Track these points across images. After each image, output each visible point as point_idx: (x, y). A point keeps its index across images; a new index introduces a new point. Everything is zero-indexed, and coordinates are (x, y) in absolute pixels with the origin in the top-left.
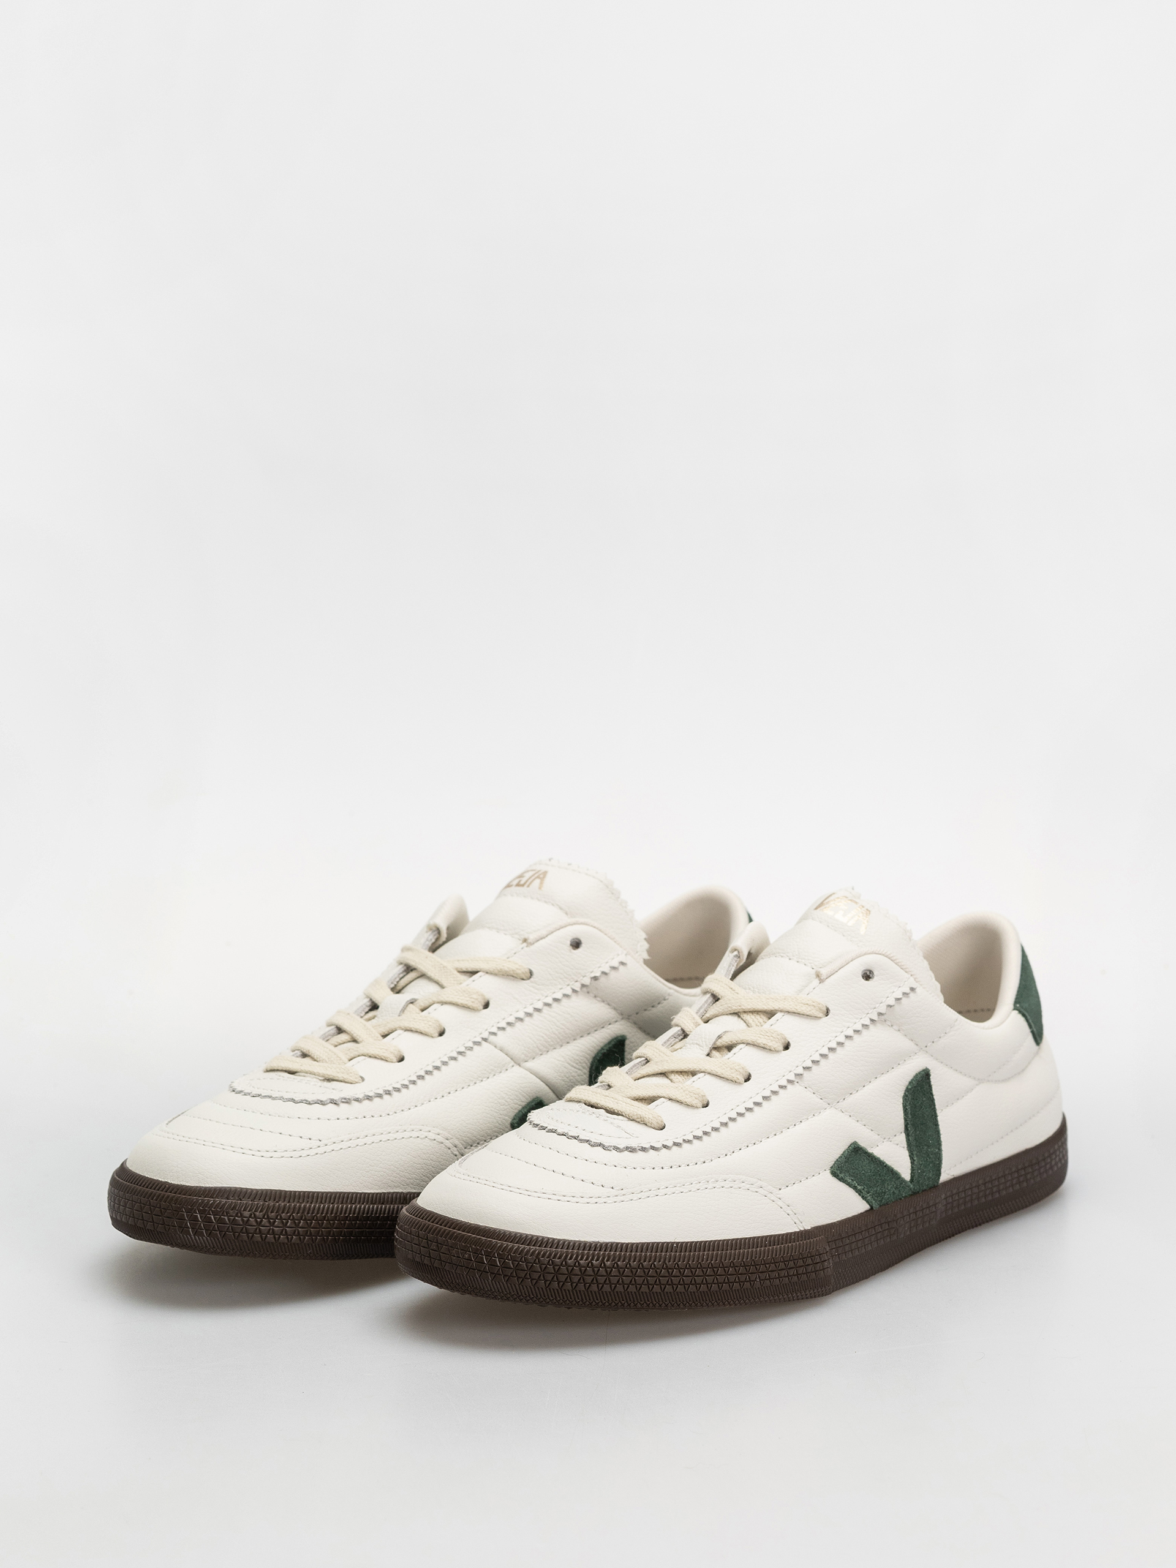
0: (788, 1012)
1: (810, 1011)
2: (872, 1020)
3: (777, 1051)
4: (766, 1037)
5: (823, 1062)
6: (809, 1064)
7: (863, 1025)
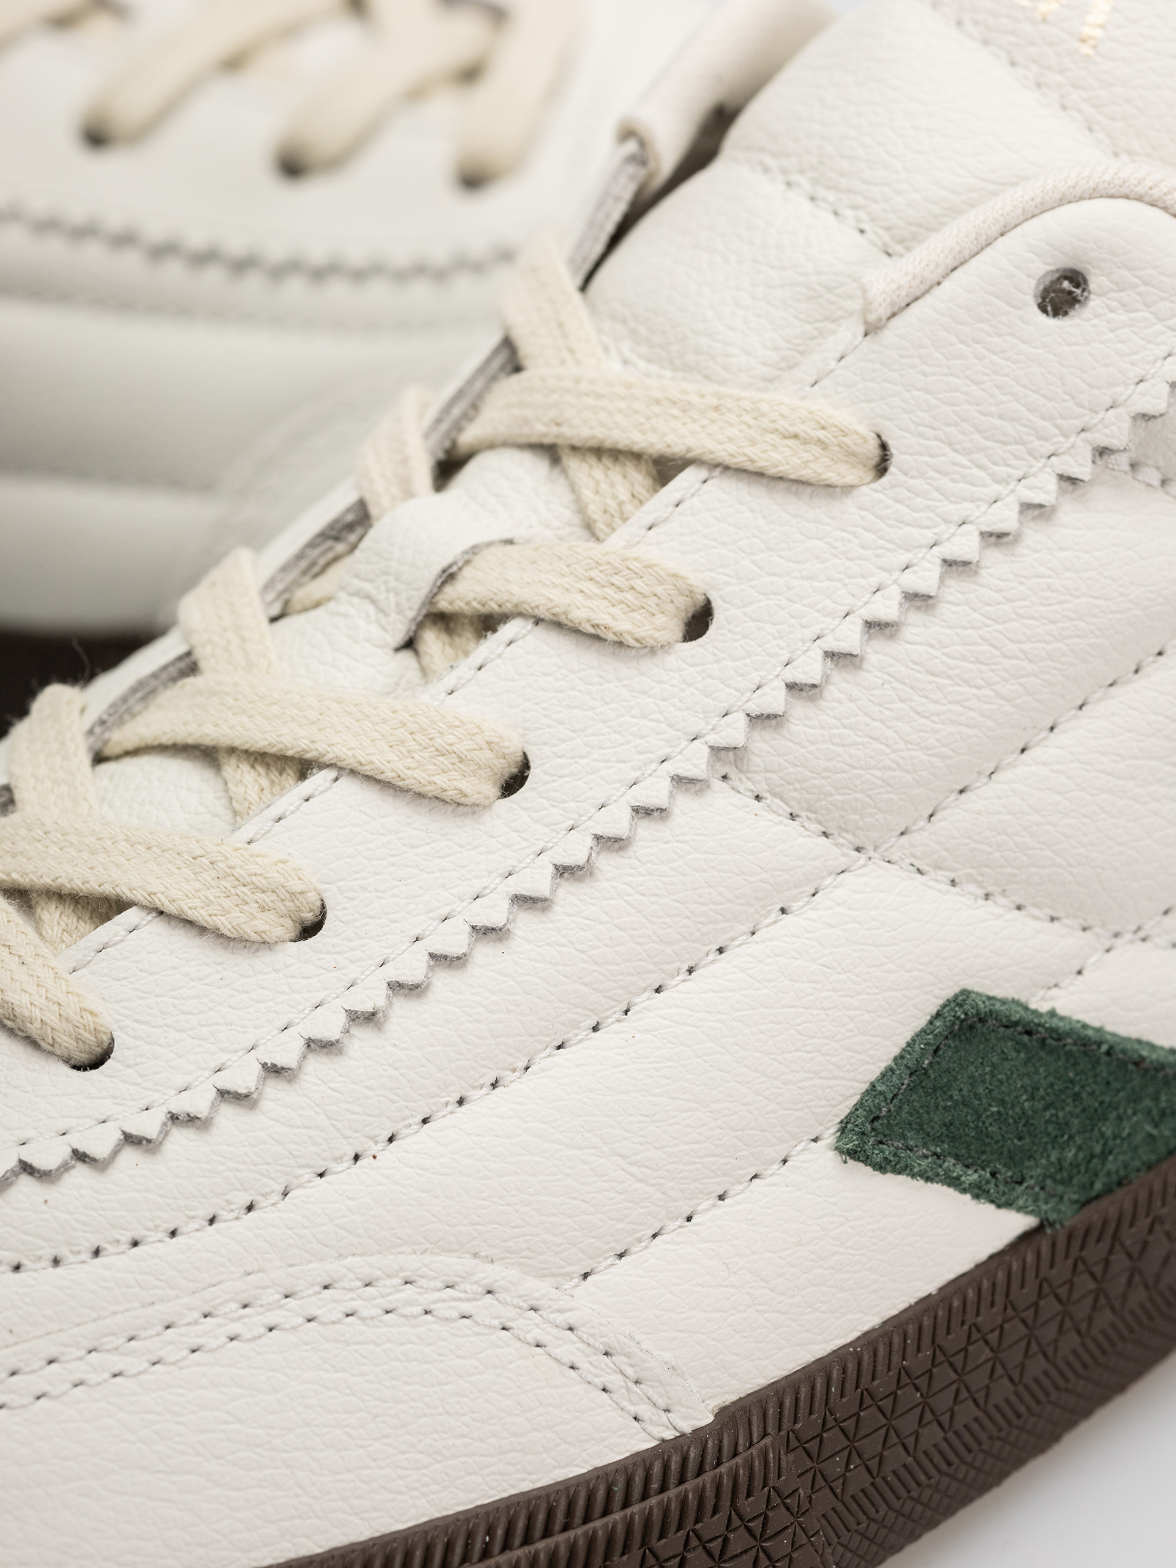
0: (727, 468)
1: (806, 464)
2: (1069, 481)
3: (651, 650)
4: (610, 591)
5: (841, 685)
6: (774, 699)
7: (1027, 507)
